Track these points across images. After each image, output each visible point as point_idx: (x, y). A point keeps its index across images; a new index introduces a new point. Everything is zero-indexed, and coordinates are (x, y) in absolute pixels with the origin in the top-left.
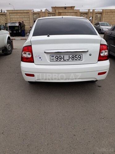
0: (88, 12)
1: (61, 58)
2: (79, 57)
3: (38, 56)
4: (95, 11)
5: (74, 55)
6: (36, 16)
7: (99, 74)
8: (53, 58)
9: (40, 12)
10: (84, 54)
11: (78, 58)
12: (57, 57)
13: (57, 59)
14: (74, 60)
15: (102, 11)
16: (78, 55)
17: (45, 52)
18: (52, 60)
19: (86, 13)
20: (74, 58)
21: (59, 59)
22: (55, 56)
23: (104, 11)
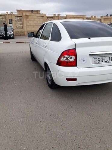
0: (54, 16)
1: (103, 60)
3: (82, 59)
4: (60, 16)
6: (2, 18)
8: (95, 60)
9: (6, 14)
12: (99, 59)
13: (99, 61)
15: (65, 16)
17: (90, 54)
18: (94, 62)
19: (52, 18)
21: (101, 61)
22: (97, 58)
23: (68, 16)
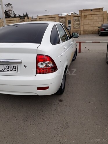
2: (15, 67)
5: (9, 66)
6: (62, 19)
7: (39, 89)
9: (66, 16)
10: (19, 65)
11: (13, 69)
14: (10, 71)
16: (13, 66)
20: (9, 68)
